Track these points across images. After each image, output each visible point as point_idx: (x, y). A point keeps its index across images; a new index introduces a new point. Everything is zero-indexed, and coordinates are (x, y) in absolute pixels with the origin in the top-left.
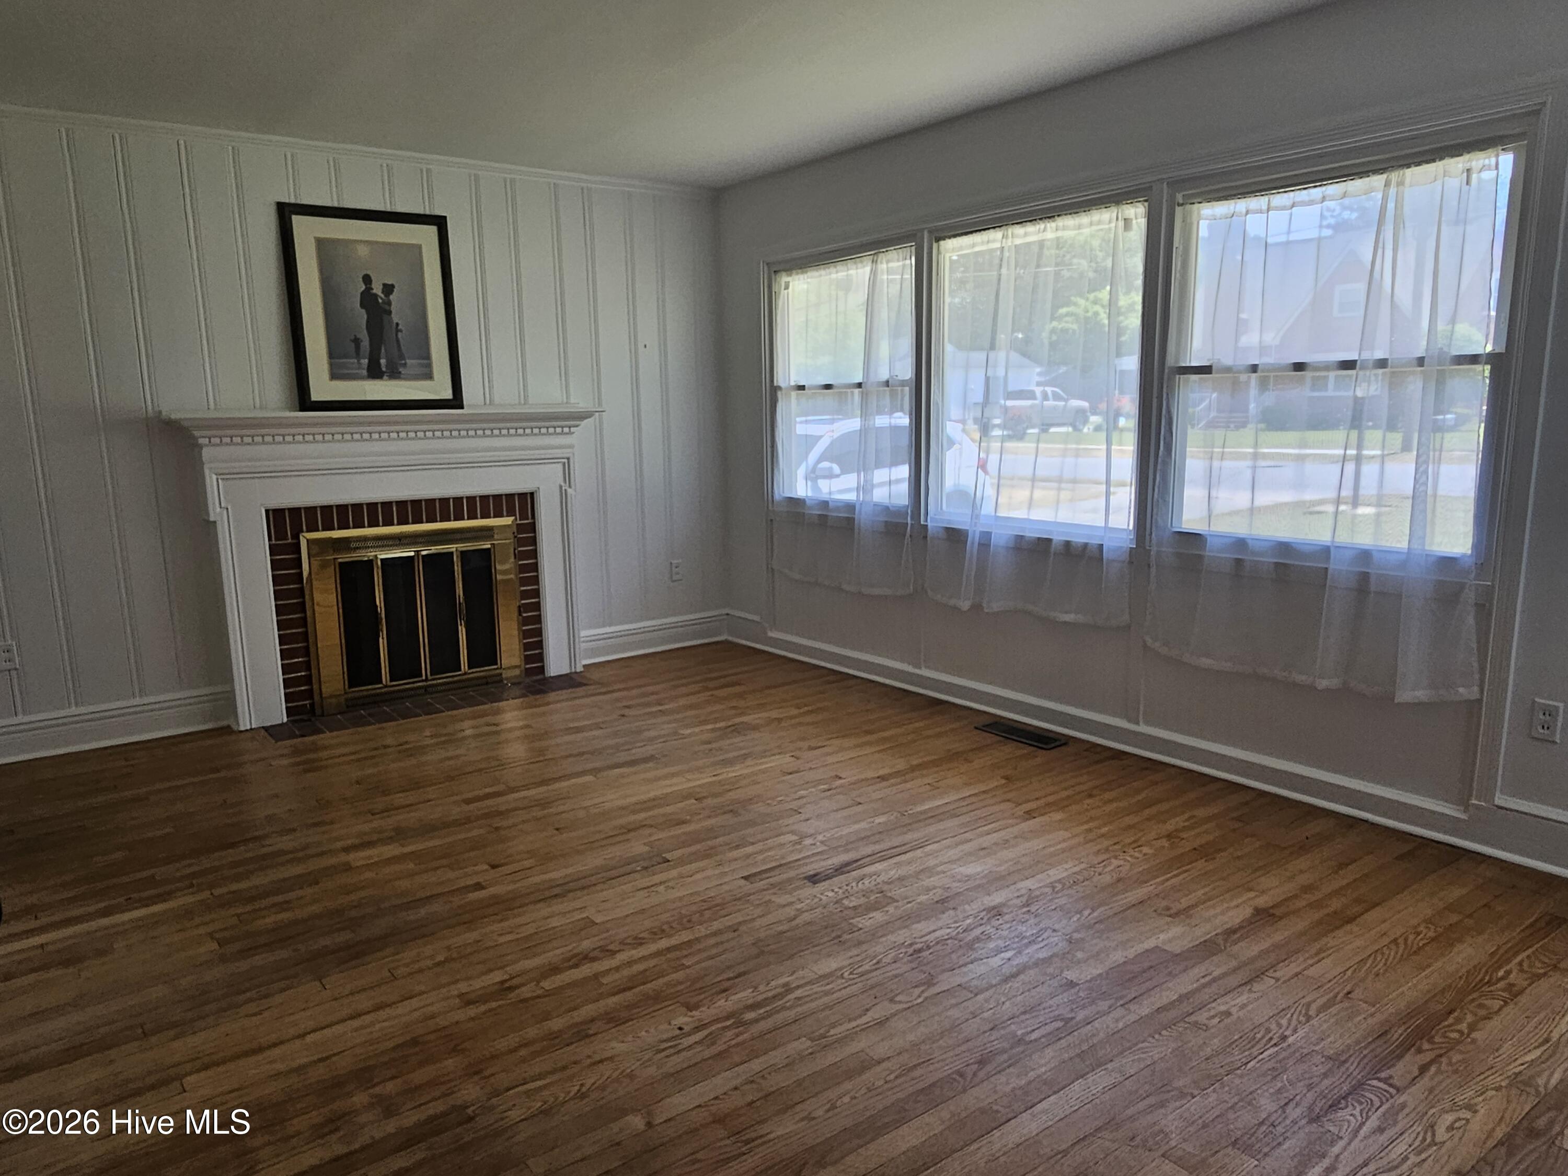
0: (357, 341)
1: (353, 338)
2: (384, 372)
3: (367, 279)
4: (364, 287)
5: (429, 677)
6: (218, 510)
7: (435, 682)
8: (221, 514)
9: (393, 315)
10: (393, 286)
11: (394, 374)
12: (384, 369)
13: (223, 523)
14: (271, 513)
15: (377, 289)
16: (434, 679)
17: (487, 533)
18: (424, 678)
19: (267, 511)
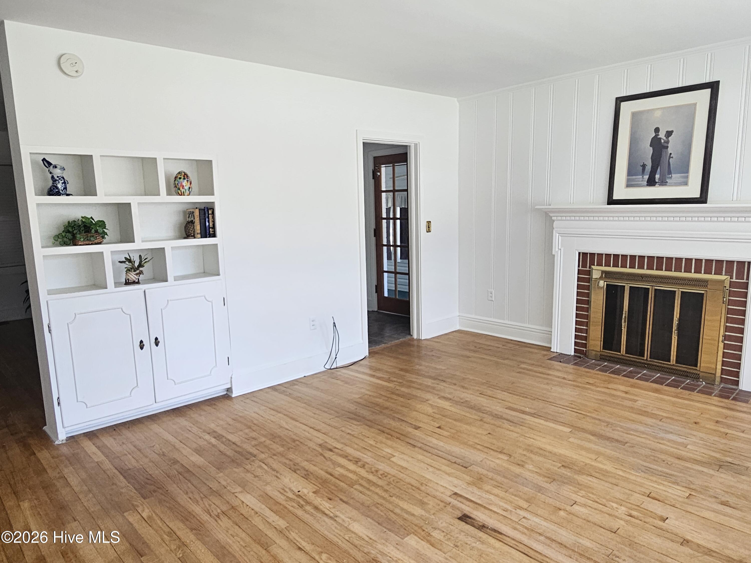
0: (644, 166)
1: (642, 164)
2: (656, 182)
3: (657, 130)
4: (654, 135)
5: (649, 359)
6: (557, 250)
7: (651, 363)
8: (557, 252)
9: (669, 149)
10: (672, 132)
11: (663, 183)
12: (657, 181)
13: (558, 256)
14: (581, 254)
15: (662, 135)
16: (650, 361)
17: (704, 283)
18: (645, 358)
19: (579, 253)
